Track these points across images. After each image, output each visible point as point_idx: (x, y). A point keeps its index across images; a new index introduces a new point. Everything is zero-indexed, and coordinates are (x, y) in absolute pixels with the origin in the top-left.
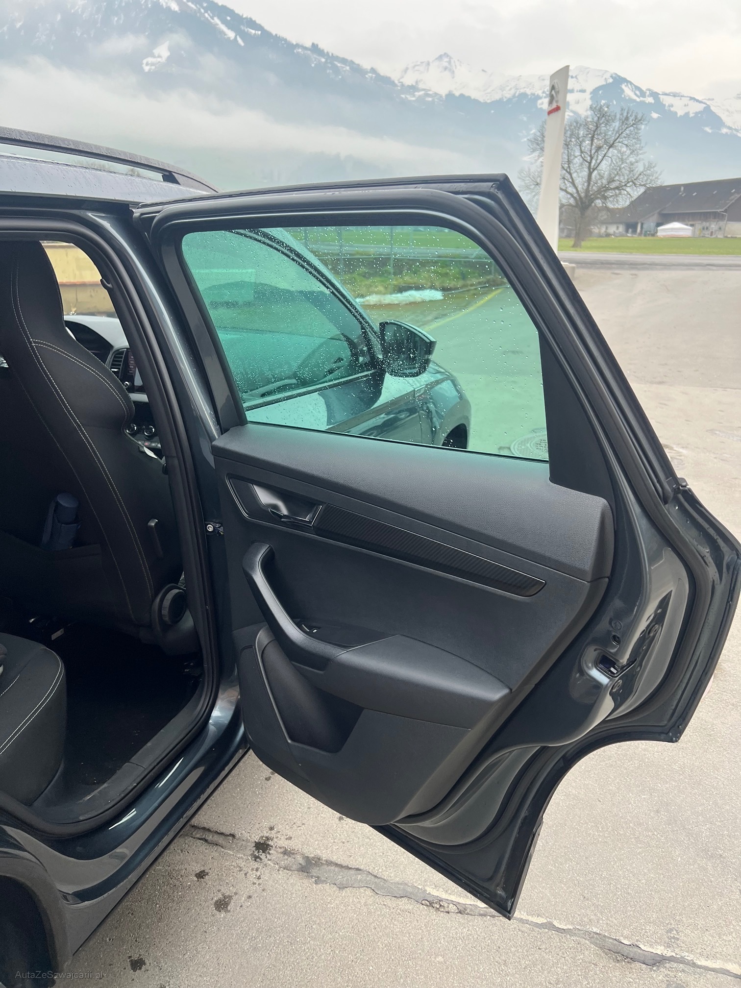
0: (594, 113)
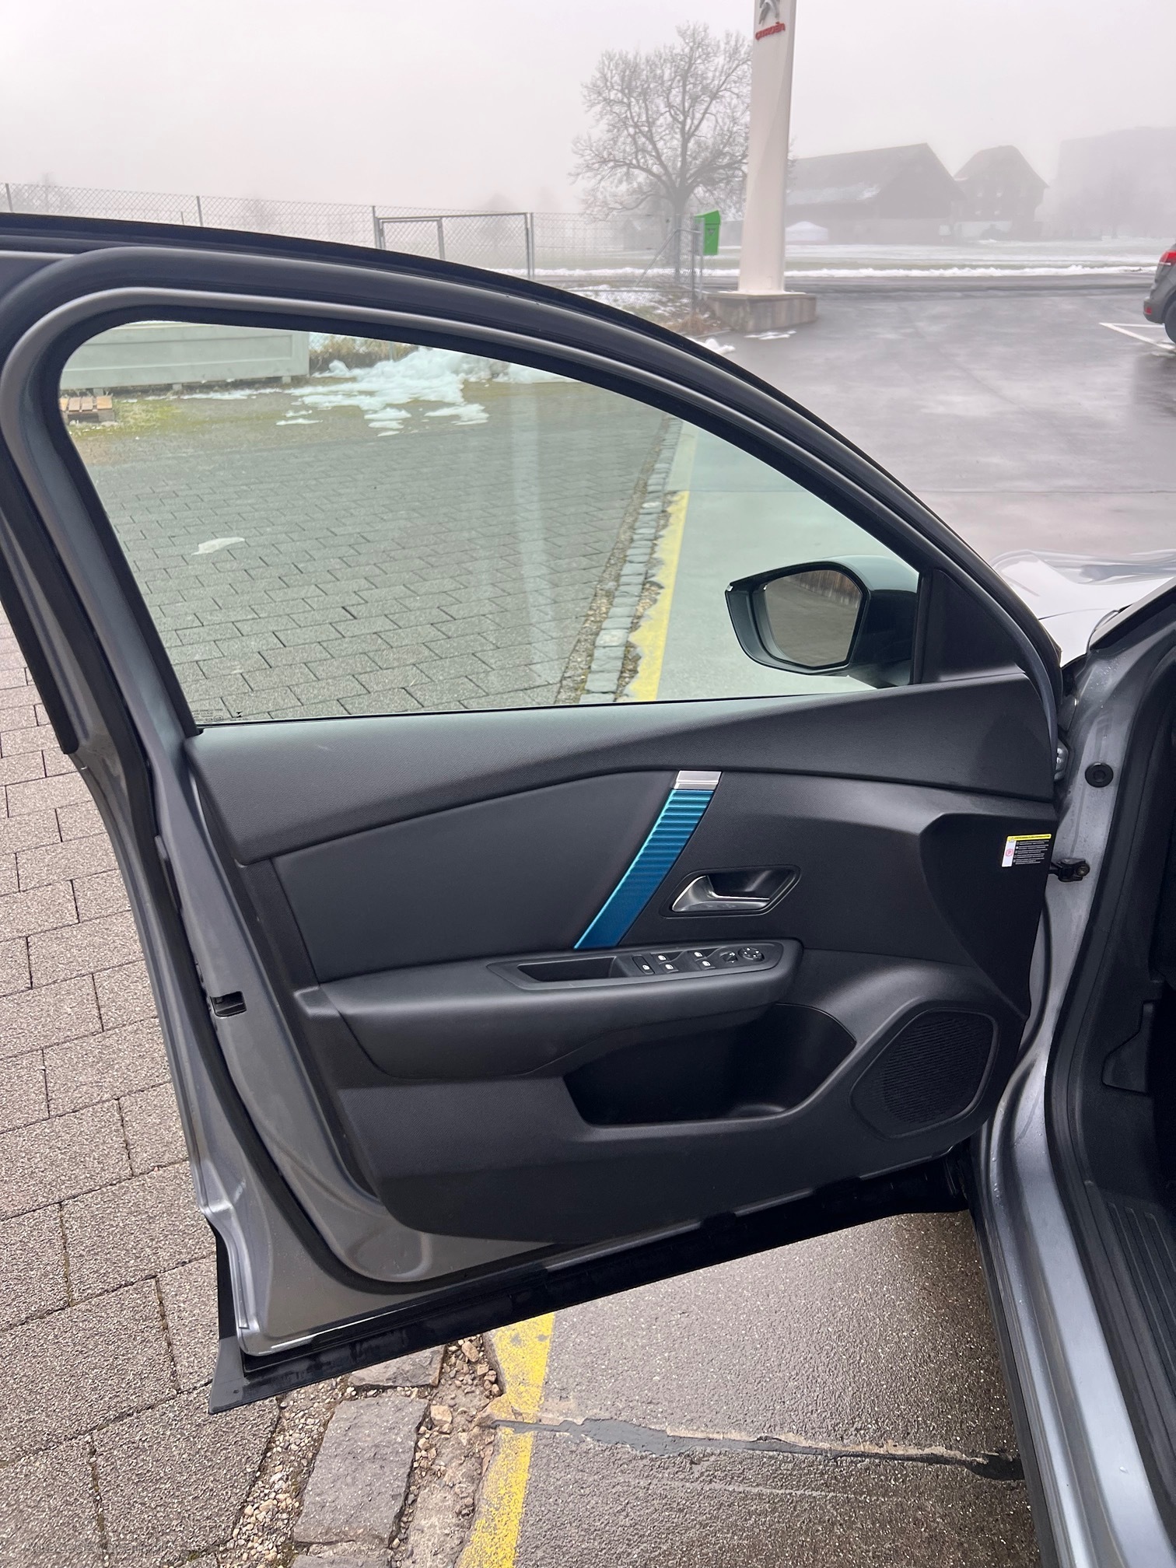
0: (685, 40)
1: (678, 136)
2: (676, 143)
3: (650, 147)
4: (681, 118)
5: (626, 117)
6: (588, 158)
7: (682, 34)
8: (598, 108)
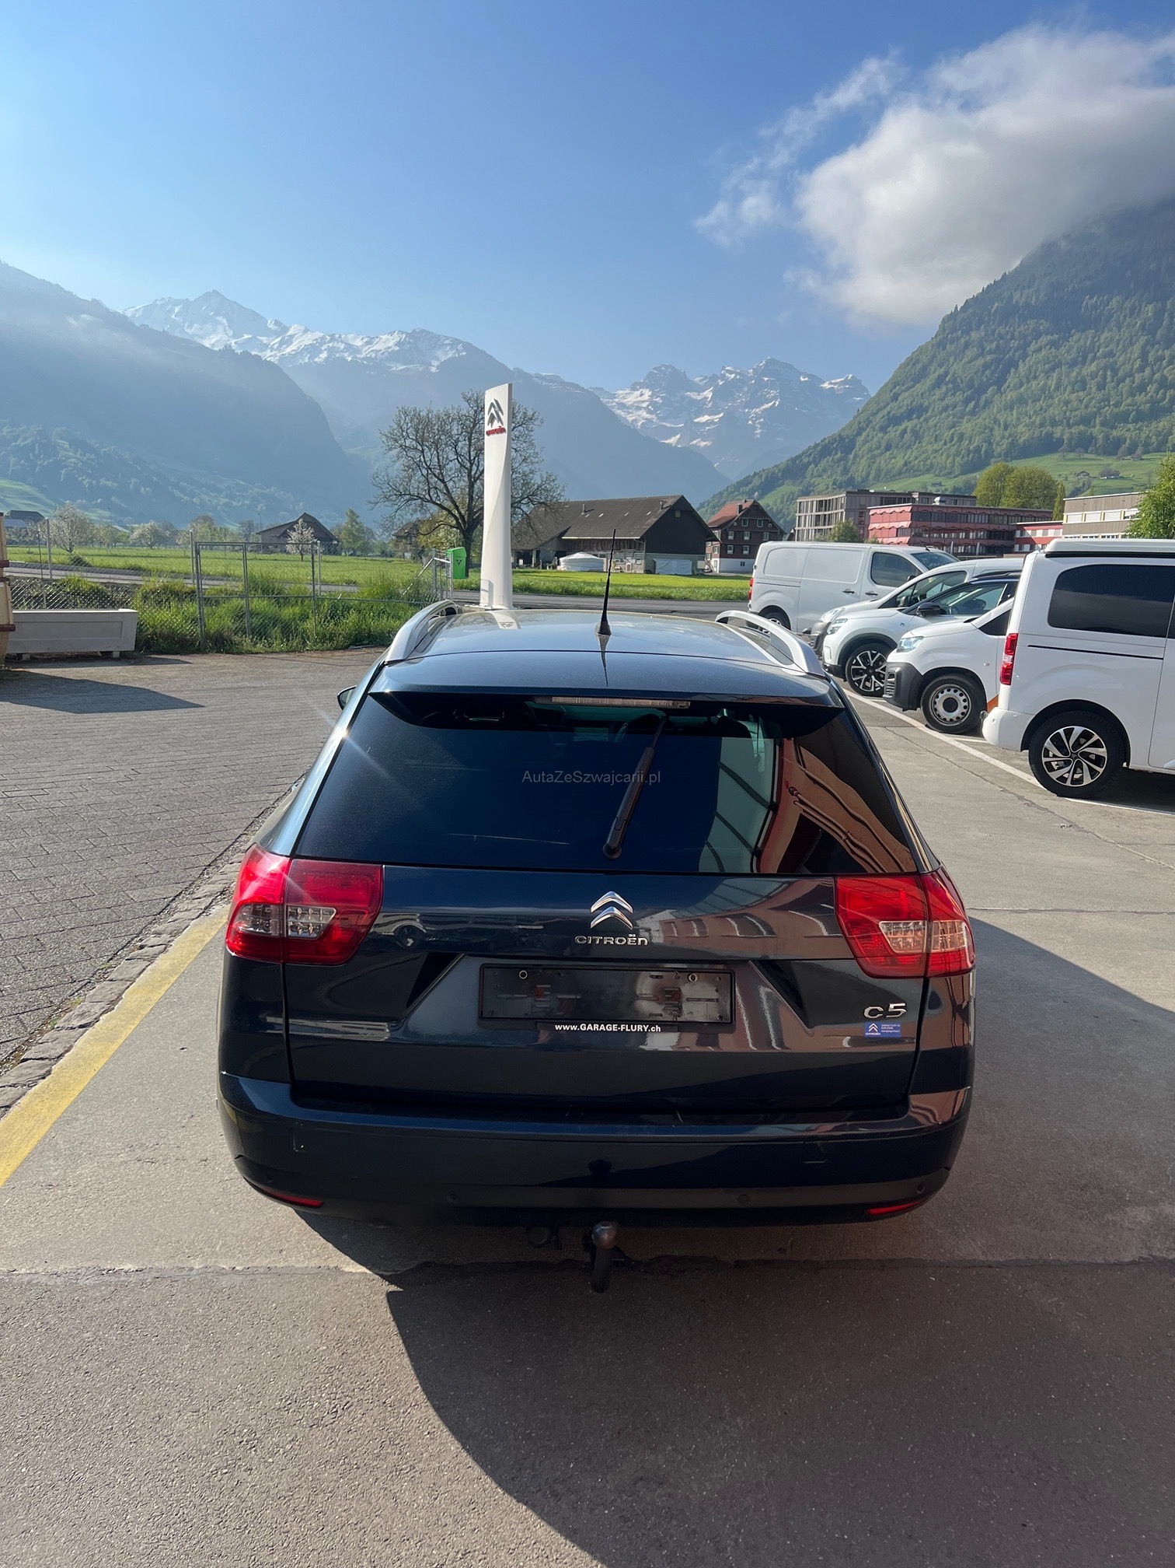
1: (466, 479)
2: (464, 483)
3: (442, 485)
4: (469, 465)
5: (420, 461)
6: (385, 490)
7: (468, 400)
8: (395, 452)
